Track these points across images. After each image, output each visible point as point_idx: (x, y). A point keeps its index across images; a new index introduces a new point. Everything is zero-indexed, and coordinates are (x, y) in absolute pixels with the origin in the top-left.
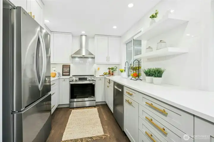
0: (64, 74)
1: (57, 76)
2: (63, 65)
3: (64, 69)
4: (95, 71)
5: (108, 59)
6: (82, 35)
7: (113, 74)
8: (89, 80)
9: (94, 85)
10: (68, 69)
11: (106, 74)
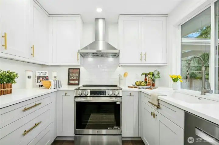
0: (70, 82)
1: (53, 87)
2: (69, 69)
3: (70, 74)
4: (120, 79)
5: (143, 56)
6: (97, 19)
7: (153, 85)
8: (110, 96)
9: (119, 105)
10: (77, 75)
11: (140, 85)
